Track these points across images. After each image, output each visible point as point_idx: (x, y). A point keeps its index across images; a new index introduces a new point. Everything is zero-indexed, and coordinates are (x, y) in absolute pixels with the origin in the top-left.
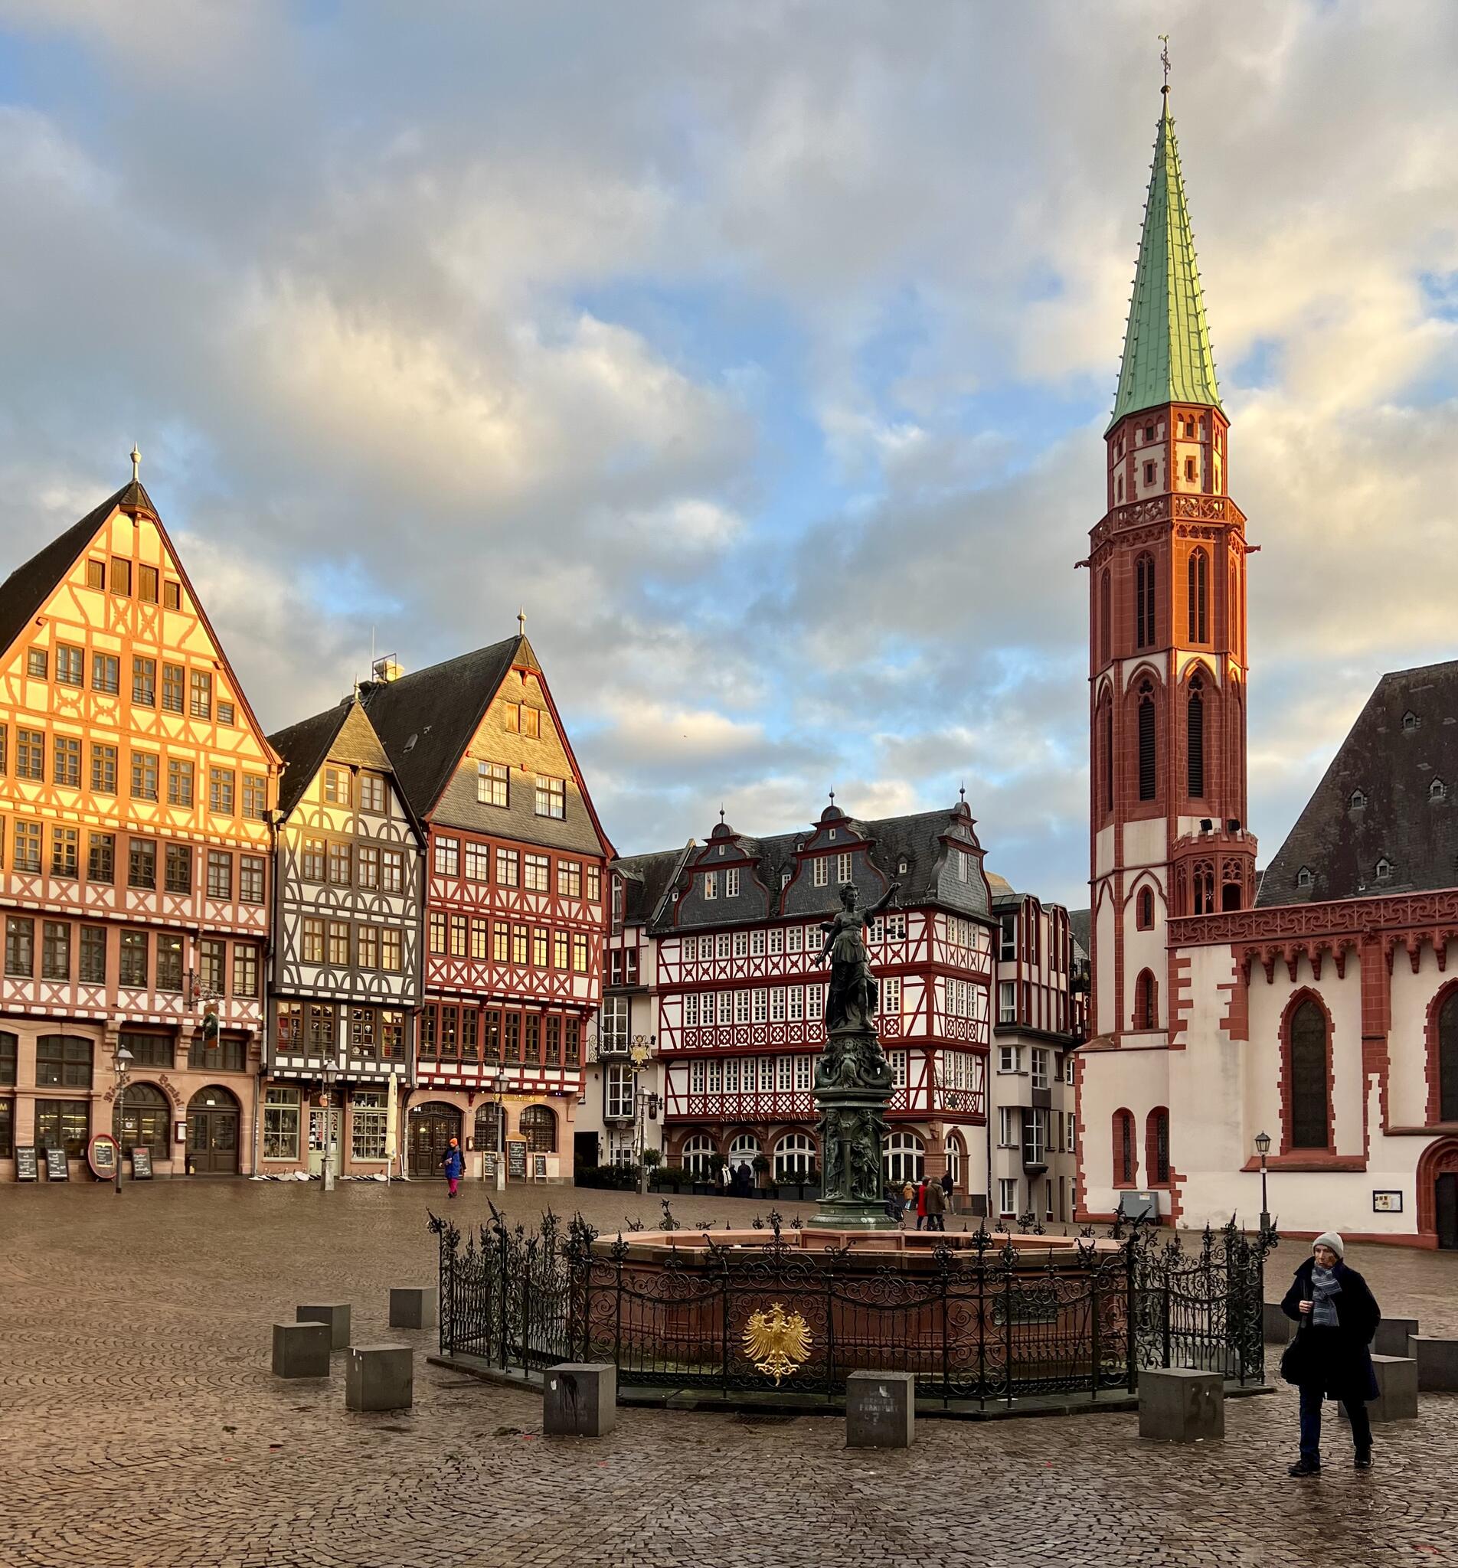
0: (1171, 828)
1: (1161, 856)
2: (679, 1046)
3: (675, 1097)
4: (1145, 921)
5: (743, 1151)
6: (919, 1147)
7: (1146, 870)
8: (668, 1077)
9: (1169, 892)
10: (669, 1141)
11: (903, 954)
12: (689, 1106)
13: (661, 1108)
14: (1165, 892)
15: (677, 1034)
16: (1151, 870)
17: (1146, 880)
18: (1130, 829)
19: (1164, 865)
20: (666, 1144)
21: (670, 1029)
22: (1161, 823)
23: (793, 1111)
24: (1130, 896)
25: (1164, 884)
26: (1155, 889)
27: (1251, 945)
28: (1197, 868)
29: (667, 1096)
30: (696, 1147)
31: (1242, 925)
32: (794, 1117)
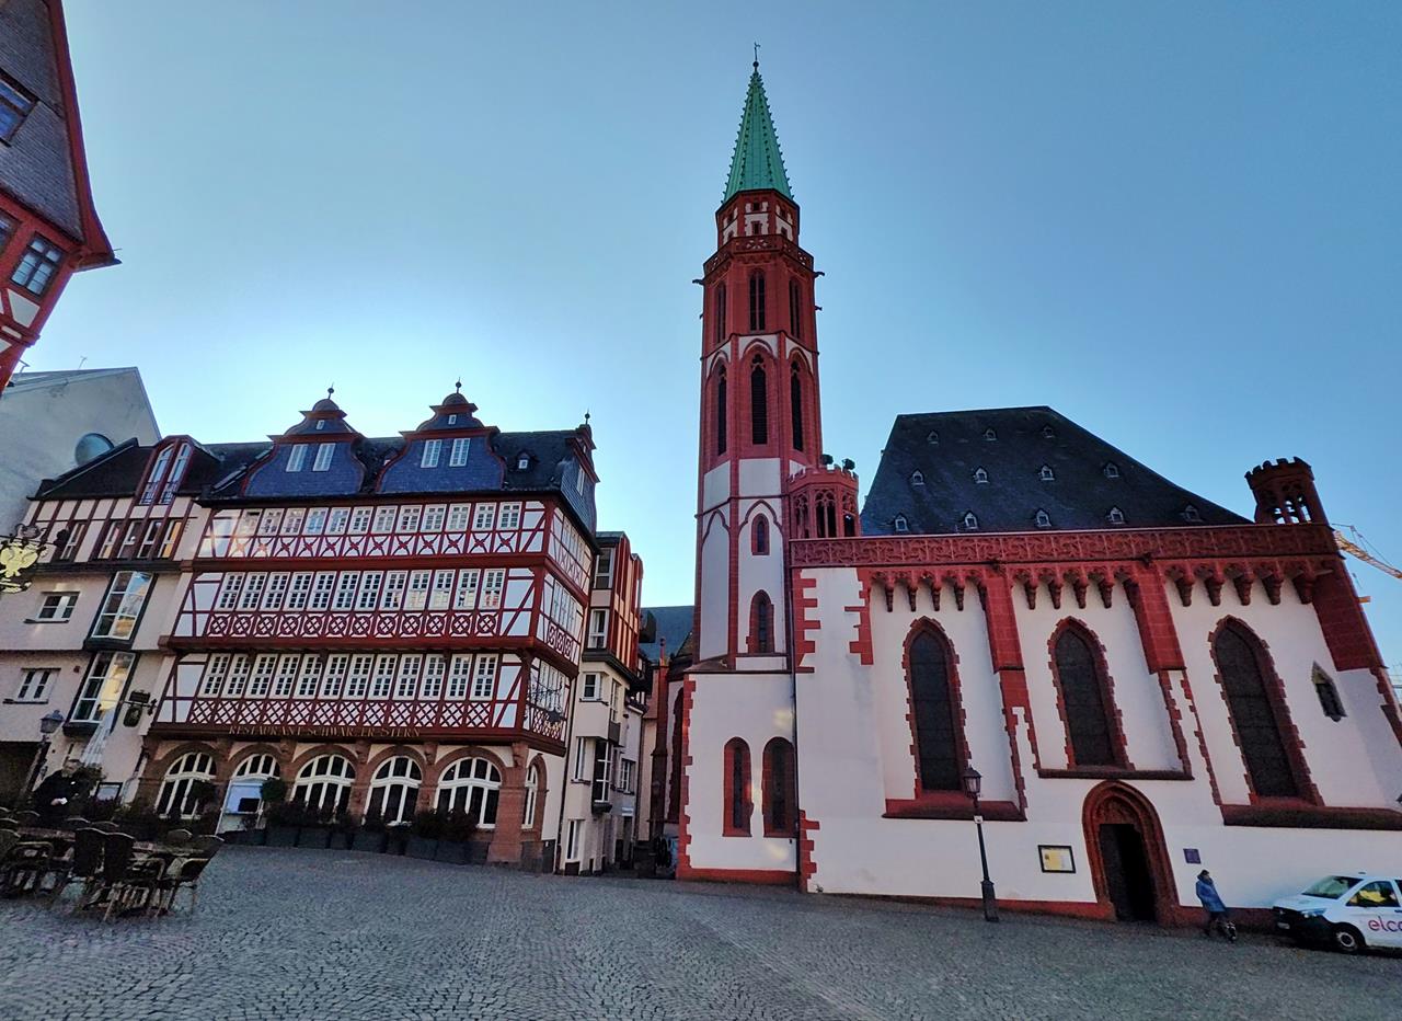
0: (784, 467)
1: (777, 490)
2: (199, 634)
3: (175, 698)
4: (761, 546)
5: (253, 775)
6: (495, 777)
7: (761, 500)
8: (174, 673)
9: (783, 522)
10: (149, 758)
11: (513, 543)
12: (192, 712)
13: (150, 713)
14: (780, 521)
15: (202, 620)
16: (766, 500)
17: (761, 509)
18: (745, 465)
19: (780, 497)
20: (144, 761)
21: (194, 613)
22: (776, 462)
23: (335, 724)
24: (746, 522)
25: (779, 513)
26: (770, 519)
27: (878, 569)
28: (819, 497)
29: (164, 698)
30: (188, 768)
31: (866, 550)
32: (334, 731)
